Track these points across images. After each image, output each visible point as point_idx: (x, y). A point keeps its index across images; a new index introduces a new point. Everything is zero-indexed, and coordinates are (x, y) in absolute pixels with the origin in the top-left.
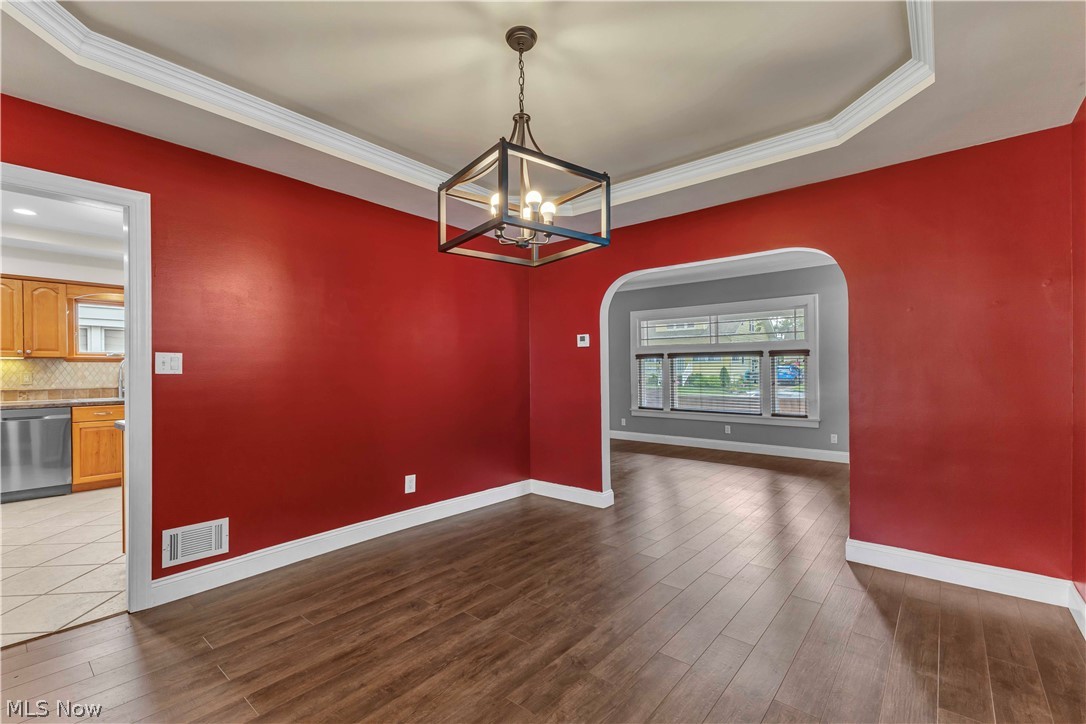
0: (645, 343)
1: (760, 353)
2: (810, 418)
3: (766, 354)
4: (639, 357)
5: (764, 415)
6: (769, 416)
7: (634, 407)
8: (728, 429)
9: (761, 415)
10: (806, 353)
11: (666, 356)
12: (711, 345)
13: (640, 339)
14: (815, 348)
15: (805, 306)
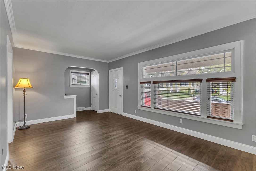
0: (144, 77)
1: (201, 81)
2: (235, 122)
3: (204, 81)
4: (141, 83)
5: (202, 116)
6: (205, 117)
7: (139, 106)
8: (181, 121)
9: (200, 116)
10: (233, 79)
11: (152, 83)
12: (173, 77)
13: (142, 75)
14: (240, 76)
15: (233, 50)
